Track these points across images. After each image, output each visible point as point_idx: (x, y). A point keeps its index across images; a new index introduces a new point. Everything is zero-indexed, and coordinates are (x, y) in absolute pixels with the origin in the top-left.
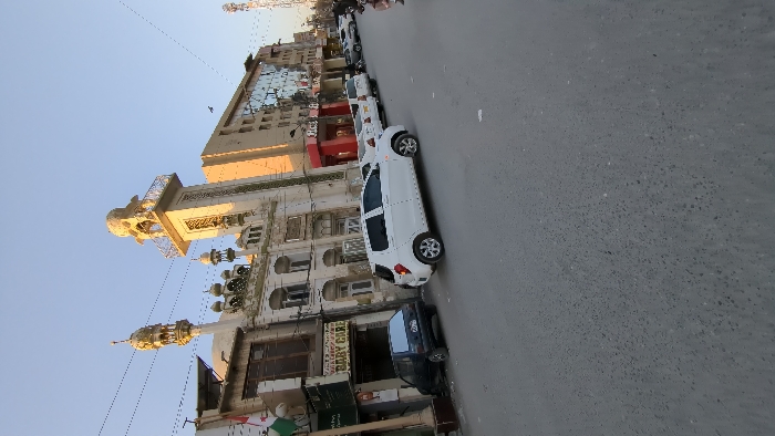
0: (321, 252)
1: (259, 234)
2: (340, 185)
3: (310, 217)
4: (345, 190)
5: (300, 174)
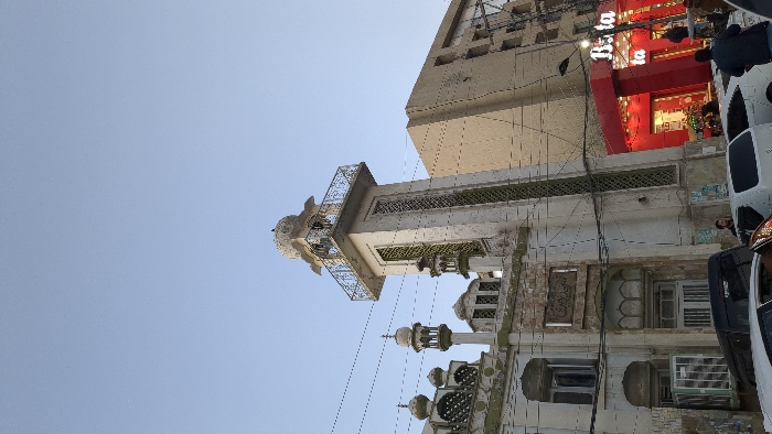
0: (618, 364)
1: (494, 299)
2: (665, 200)
3: (595, 273)
4: (677, 212)
5: (576, 169)
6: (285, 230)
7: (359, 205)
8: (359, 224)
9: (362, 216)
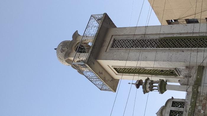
6: (62, 51)
7: (103, 41)
8: (103, 54)
9: (105, 48)
